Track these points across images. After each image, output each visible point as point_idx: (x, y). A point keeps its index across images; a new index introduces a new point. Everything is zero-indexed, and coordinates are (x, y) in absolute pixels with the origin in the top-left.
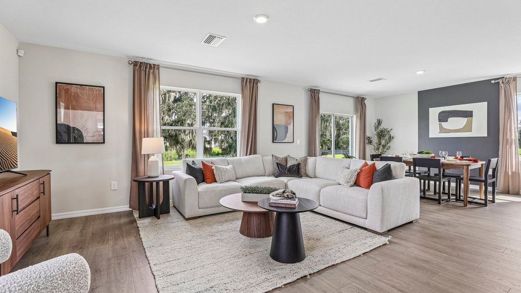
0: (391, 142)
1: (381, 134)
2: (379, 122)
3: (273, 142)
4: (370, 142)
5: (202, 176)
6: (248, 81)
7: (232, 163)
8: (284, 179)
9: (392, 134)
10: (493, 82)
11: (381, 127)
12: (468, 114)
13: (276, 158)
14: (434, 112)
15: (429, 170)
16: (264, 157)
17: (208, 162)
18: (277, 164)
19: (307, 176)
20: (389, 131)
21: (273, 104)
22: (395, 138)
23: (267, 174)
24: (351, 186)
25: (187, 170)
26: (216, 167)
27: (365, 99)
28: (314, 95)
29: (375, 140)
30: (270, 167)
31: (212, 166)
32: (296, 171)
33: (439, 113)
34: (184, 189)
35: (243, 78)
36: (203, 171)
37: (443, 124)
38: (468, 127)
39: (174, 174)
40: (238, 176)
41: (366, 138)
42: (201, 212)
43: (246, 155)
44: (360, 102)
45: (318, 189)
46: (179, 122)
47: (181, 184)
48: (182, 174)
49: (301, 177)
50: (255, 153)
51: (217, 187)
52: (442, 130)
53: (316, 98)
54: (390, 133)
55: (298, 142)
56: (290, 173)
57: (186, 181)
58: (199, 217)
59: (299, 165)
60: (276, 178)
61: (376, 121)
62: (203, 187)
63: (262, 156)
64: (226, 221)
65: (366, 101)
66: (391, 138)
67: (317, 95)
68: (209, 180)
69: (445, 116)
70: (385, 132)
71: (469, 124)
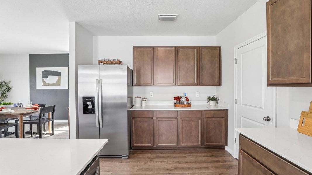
12: (58, 74)
14: (39, 71)
20: (7, 83)
22: (12, 88)
33: (43, 72)
37: (45, 79)
38: (58, 83)
52: (45, 84)
54: (9, 84)
69: (45, 75)
70: (4, 84)
71: (59, 81)
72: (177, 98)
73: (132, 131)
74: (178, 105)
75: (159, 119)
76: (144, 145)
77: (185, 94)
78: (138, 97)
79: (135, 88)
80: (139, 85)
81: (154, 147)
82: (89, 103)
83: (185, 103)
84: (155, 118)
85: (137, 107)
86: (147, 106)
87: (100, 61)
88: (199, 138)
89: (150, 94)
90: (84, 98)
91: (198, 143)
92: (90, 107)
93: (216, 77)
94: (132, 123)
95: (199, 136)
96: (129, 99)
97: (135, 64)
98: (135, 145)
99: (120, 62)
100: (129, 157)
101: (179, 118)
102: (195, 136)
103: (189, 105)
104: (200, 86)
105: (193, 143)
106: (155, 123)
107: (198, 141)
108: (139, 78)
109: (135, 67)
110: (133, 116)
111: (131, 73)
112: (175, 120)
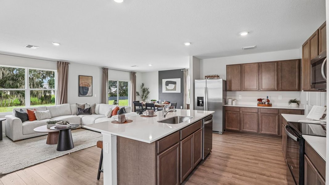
0: (148, 95)
1: (144, 91)
2: (143, 85)
3: (79, 96)
4: (138, 94)
5: (27, 117)
6: (62, 63)
7: (50, 108)
8: (81, 116)
9: (149, 90)
10: (182, 70)
11: (144, 87)
12: (175, 83)
13: (78, 105)
14: (164, 81)
15: (158, 108)
16: (71, 105)
17: (32, 109)
18: (78, 108)
19: (95, 114)
21: (79, 76)
22: (150, 92)
23: (73, 114)
24: (109, 118)
25: (16, 115)
26: (37, 112)
27: (136, 73)
28: (105, 71)
29: (141, 93)
30: (75, 110)
31: (34, 112)
32: (89, 111)
34: (13, 125)
35: (58, 62)
36: (27, 115)
37: (167, 87)
38: (175, 89)
39: (7, 117)
40: (53, 116)
41: (136, 92)
42: (25, 137)
43: (60, 104)
44: (133, 74)
45: (94, 120)
46: (20, 76)
47: (11, 123)
48: (13, 117)
49: (91, 114)
50: (66, 102)
51: (36, 123)
52: (167, 90)
53: (106, 73)
55: (95, 96)
56: (84, 113)
57: (13, 120)
58: (23, 140)
59: (90, 108)
60: (77, 116)
61: (141, 84)
62: (27, 123)
63: (70, 104)
64: (40, 140)
65: (136, 74)
66: (148, 92)
67: (107, 71)
68: (32, 119)
69: (167, 83)
70: (146, 90)
71: (175, 87)
72: (260, 100)
73: (226, 120)
74: (261, 105)
75: (244, 113)
76: (233, 129)
77: (268, 97)
78: (230, 99)
79: (228, 93)
80: (230, 90)
81: (240, 131)
82: (200, 100)
83: (266, 103)
84: (241, 112)
85: (230, 104)
86: (236, 104)
87: (205, 77)
88: (276, 129)
89: (239, 97)
90: (198, 97)
91: (275, 132)
92: (201, 103)
93: (296, 84)
94: (225, 114)
95: (276, 128)
96: (224, 99)
97: (227, 77)
98: (227, 128)
99: (218, 76)
100: (223, 133)
101: (259, 113)
102: (272, 127)
103: (270, 105)
104: (280, 91)
105: (272, 132)
106: (241, 116)
107: (276, 131)
108: (230, 86)
109: (227, 78)
110: (226, 110)
111: (225, 83)
112: (256, 114)
